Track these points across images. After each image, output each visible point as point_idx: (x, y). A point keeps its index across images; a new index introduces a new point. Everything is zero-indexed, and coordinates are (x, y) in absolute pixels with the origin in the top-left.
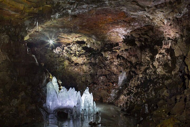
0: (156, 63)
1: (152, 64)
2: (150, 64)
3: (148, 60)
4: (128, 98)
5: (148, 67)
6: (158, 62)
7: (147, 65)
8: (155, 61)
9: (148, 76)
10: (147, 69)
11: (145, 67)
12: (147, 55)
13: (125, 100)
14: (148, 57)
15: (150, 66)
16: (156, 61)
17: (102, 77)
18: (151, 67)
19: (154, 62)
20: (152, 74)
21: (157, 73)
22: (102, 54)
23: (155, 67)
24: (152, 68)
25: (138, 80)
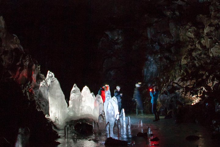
0: (207, 40)
1: (200, 43)
2: (195, 43)
3: (190, 38)
4: (172, 98)
5: (192, 48)
6: (209, 38)
7: (191, 46)
8: (204, 38)
9: (196, 61)
10: (192, 50)
11: (188, 48)
12: (188, 29)
13: (168, 101)
14: (191, 32)
15: (195, 46)
16: (206, 38)
17: (112, 72)
18: (199, 47)
19: (202, 39)
20: (202, 58)
21: (211, 55)
22: (107, 35)
23: (205, 46)
24: (201, 49)
25: (182, 69)
